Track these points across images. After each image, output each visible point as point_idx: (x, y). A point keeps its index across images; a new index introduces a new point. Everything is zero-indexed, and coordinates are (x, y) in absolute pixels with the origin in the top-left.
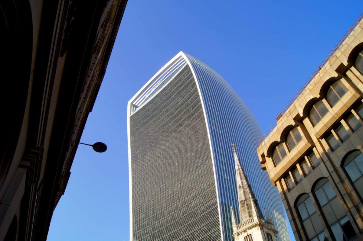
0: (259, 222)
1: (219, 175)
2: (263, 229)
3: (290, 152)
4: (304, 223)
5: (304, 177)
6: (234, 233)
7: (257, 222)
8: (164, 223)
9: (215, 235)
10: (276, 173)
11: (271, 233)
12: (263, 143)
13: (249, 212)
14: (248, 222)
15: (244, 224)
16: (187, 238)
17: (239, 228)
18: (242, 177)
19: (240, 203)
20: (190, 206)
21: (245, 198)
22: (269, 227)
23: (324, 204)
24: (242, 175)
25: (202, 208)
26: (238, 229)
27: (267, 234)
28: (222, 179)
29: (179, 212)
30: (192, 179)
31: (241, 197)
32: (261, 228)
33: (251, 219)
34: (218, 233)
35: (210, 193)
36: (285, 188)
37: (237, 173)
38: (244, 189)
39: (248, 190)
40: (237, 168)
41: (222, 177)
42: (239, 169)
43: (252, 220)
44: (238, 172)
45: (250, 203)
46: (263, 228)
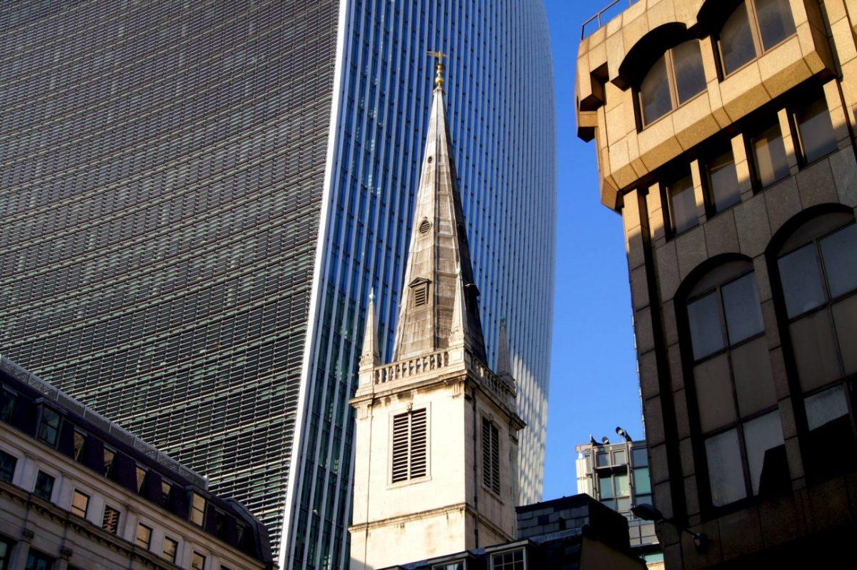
0: (469, 371)
1: (344, 171)
2: (475, 399)
3: (721, 79)
4: (699, 371)
5: (751, 193)
6: (357, 395)
7: (462, 371)
8: (74, 311)
9: (273, 394)
10: (635, 155)
11: (499, 421)
12: (613, 25)
13: (437, 328)
14: (425, 365)
15: (407, 366)
16: (159, 387)
17: (384, 380)
18: (442, 192)
19: (412, 286)
20: (197, 263)
21: (435, 272)
22: (499, 399)
23: (807, 308)
24: (446, 181)
25: (247, 284)
26: (377, 382)
27: (486, 422)
28: (353, 188)
29: (147, 281)
30: (231, 162)
31: (419, 268)
32: (471, 395)
33: (439, 355)
34: (288, 389)
35: (291, 230)
36: (656, 220)
37: (428, 169)
38: (437, 237)
39: (453, 245)
40: (430, 150)
41: (354, 180)
42: (438, 155)
43: (440, 361)
44: (433, 169)
45: (448, 294)
46: (476, 397)
